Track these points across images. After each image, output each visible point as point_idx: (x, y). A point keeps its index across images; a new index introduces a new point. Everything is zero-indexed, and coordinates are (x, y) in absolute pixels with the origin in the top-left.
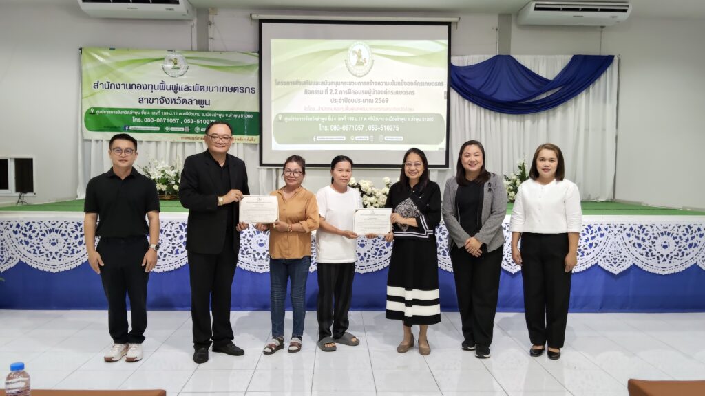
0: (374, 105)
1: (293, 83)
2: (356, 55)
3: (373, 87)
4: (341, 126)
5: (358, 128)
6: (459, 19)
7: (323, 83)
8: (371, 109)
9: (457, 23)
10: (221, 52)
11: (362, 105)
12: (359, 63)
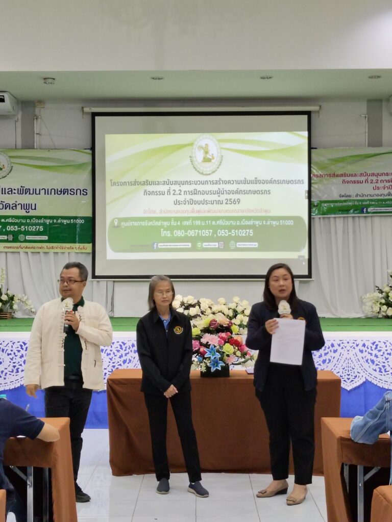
0: (224, 207)
1: (131, 184)
2: (203, 151)
3: (222, 186)
4: (186, 232)
5: (207, 233)
6: (320, 107)
7: (165, 183)
8: (220, 211)
9: (318, 112)
10: (49, 149)
11: (210, 206)
12: (207, 160)
